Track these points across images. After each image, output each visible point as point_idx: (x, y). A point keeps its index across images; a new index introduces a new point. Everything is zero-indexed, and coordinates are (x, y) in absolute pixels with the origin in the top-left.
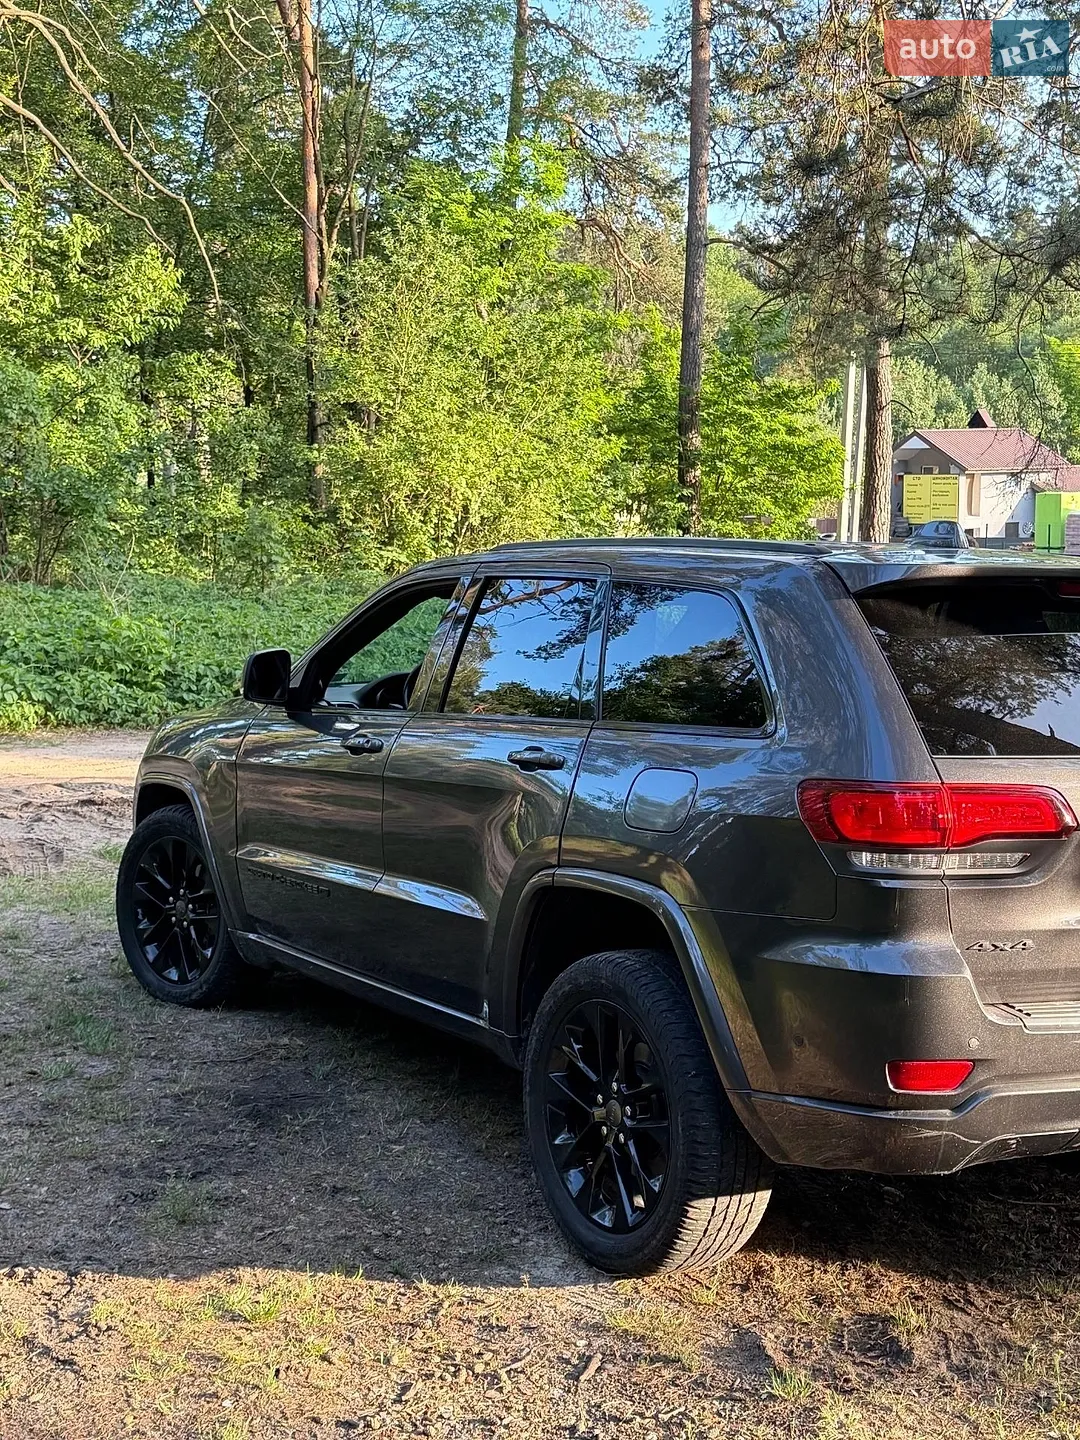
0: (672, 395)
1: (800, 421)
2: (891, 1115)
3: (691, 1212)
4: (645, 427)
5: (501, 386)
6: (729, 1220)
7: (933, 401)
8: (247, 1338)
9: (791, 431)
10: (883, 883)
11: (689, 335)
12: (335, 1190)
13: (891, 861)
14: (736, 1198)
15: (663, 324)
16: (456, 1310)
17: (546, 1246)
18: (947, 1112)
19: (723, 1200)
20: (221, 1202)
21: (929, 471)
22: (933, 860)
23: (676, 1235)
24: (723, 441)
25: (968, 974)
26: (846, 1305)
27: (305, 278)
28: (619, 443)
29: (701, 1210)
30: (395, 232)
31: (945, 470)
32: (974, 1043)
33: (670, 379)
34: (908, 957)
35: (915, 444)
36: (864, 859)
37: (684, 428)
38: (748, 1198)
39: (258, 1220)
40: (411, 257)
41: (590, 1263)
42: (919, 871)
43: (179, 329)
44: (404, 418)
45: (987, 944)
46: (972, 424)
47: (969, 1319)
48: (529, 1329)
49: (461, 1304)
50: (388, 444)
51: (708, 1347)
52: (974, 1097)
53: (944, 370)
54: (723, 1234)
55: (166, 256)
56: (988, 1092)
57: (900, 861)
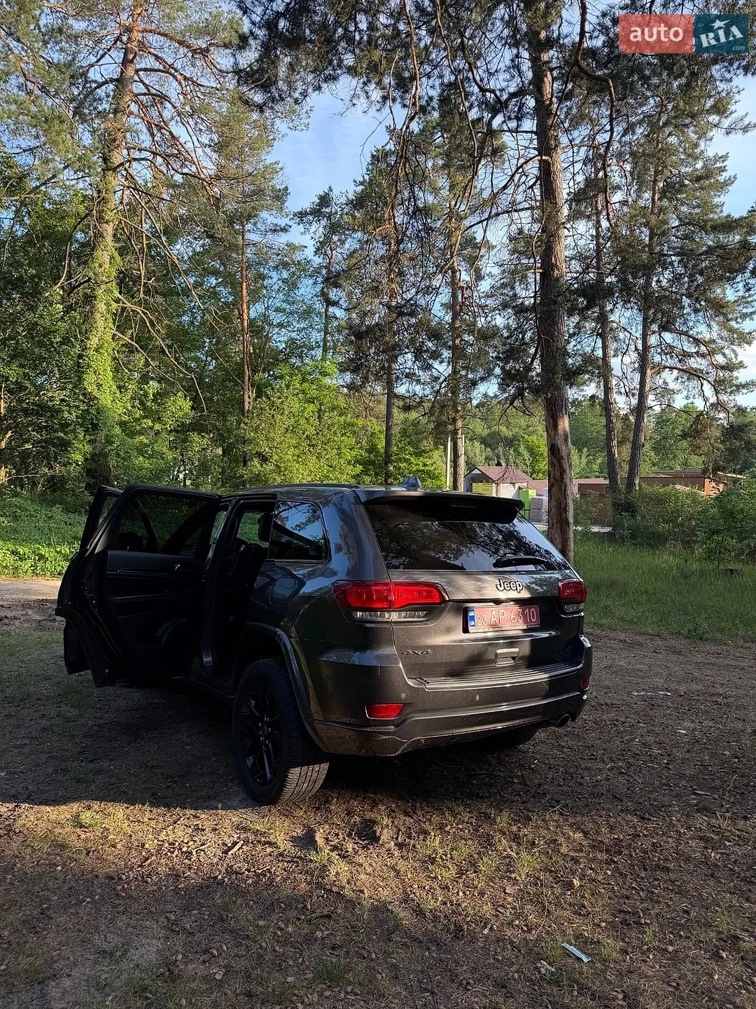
0: (382, 451)
1: (429, 462)
2: (368, 729)
3: (290, 776)
4: (372, 463)
5: (313, 445)
6: (308, 779)
7: (484, 457)
8: (83, 836)
9: (425, 465)
10: (368, 625)
11: (388, 428)
12: (153, 767)
13: (371, 615)
14: (311, 767)
15: (378, 426)
16: (186, 822)
17: (238, 791)
18: (392, 727)
19: (305, 768)
20: (99, 772)
21: (482, 482)
22: (387, 615)
23: (284, 786)
24: (400, 468)
25: (401, 666)
26: (359, 816)
27: (243, 406)
28: (359, 468)
29: (295, 773)
30: (273, 389)
31: (487, 481)
32: (403, 695)
33: (381, 445)
34: (378, 658)
35: (476, 472)
36: (359, 614)
37: (386, 464)
38: (317, 767)
39: (113, 781)
40: (279, 398)
41: (253, 799)
42: (380, 619)
43: (190, 424)
44: (276, 457)
45: (410, 651)
46: (497, 465)
47: (412, 821)
48: (215, 830)
49: (189, 818)
50: (269, 467)
51: (293, 837)
52: (405, 720)
53: (487, 445)
54: (306, 785)
55: (186, 396)
56: (411, 717)
57: (375, 615)
